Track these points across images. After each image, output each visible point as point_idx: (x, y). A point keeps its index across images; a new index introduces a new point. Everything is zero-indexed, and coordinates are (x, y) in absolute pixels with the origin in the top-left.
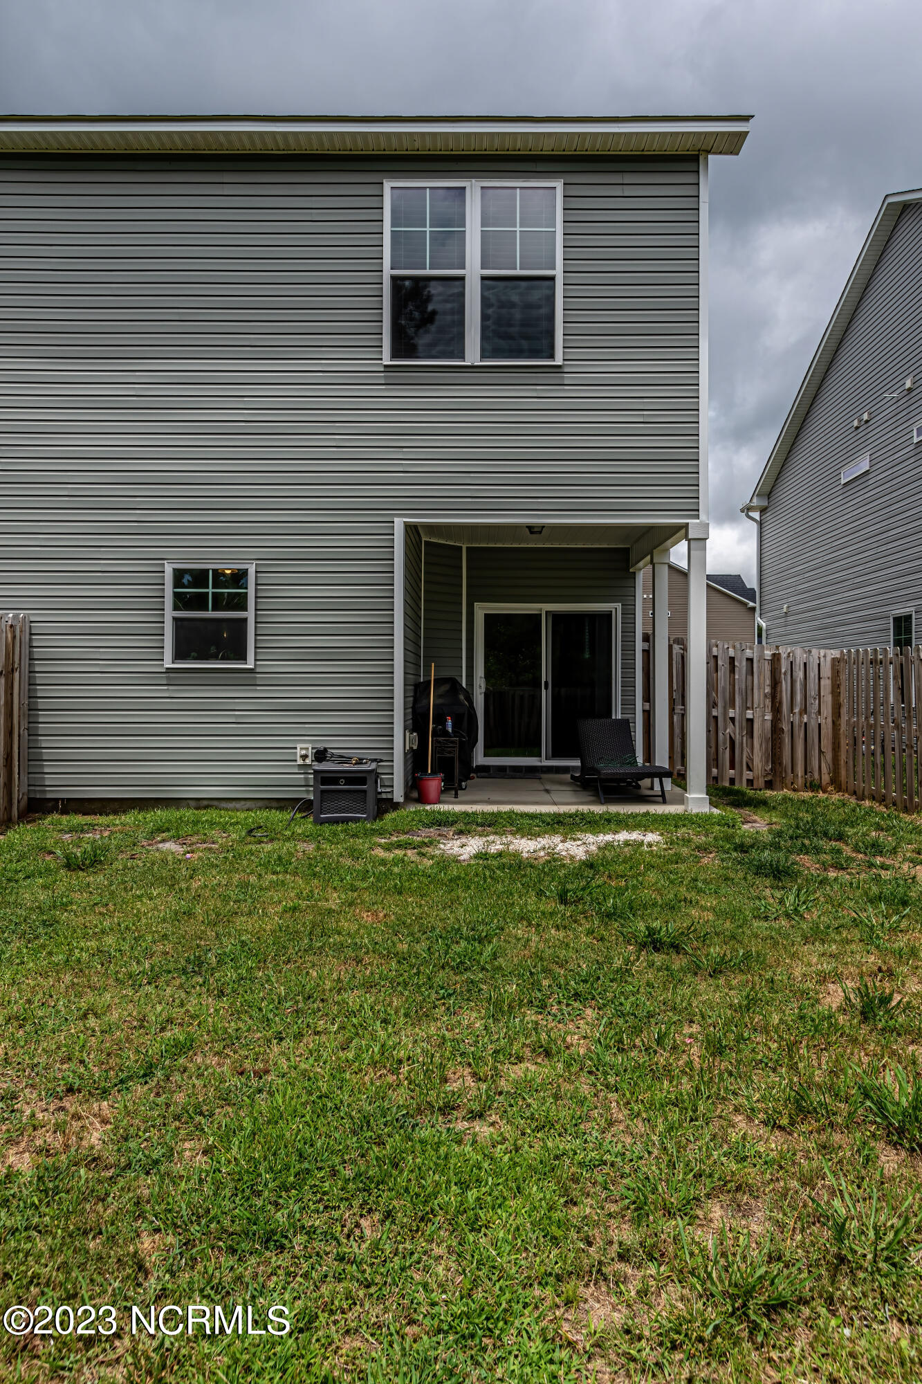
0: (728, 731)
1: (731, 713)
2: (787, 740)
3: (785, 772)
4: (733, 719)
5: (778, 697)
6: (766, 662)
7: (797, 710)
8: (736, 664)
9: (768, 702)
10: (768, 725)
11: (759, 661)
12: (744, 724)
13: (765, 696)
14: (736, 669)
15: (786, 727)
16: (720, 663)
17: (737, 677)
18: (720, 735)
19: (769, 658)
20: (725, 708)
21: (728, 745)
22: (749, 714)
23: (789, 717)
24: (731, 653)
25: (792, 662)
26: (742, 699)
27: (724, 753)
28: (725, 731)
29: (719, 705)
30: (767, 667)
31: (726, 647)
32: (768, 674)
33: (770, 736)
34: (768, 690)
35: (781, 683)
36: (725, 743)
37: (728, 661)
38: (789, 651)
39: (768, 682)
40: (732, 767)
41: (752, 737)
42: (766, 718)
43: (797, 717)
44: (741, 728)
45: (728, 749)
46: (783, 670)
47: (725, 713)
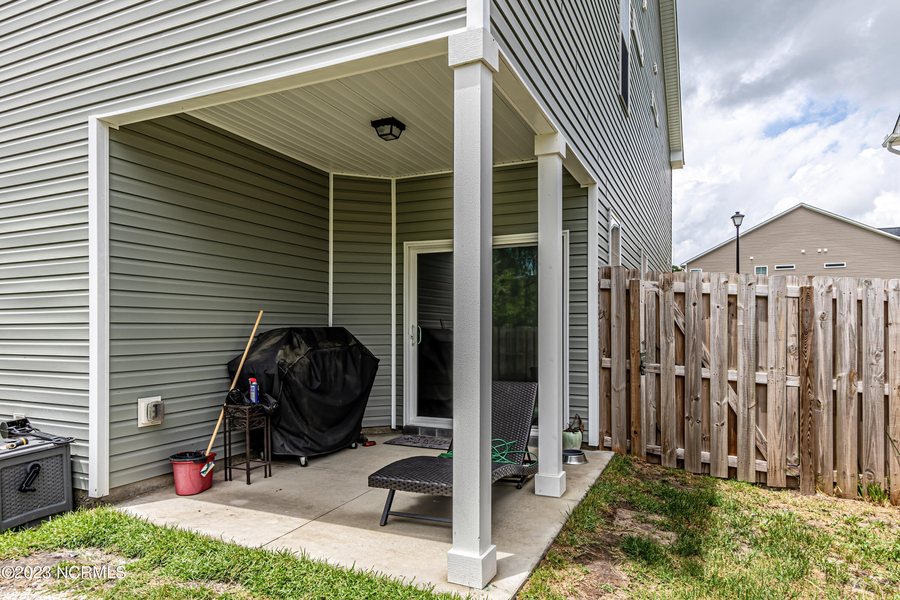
0: (725, 400)
1: (732, 375)
2: (826, 417)
3: (822, 466)
4: (734, 384)
5: (808, 353)
6: (790, 301)
7: (843, 373)
8: (739, 304)
9: (793, 360)
10: (793, 395)
11: (777, 300)
12: (752, 390)
13: (787, 350)
14: (740, 313)
15: (824, 399)
16: (713, 303)
17: (740, 323)
18: (714, 404)
19: (797, 295)
20: (721, 367)
21: (726, 420)
22: (761, 377)
23: (830, 384)
24: (732, 289)
25: (834, 301)
26: (749, 355)
27: (719, 431)
28: (721, 400)
29: (712, 363)
30: (792, 310)
31: (723, 280)
32: (793, 319)
33: (796, 410)
34: (793, 342)
35: (814, 331)
36: (720, 417)
37: (726, 301)
38: (830, 282)
39: (793, 330)
40: (732, 448)
41: (765, 411)
42: (789, 383)
43: (845, 383)
44: (747, 395)
45: (726, 426)
46: (818, 313)
47: (721, 375)
